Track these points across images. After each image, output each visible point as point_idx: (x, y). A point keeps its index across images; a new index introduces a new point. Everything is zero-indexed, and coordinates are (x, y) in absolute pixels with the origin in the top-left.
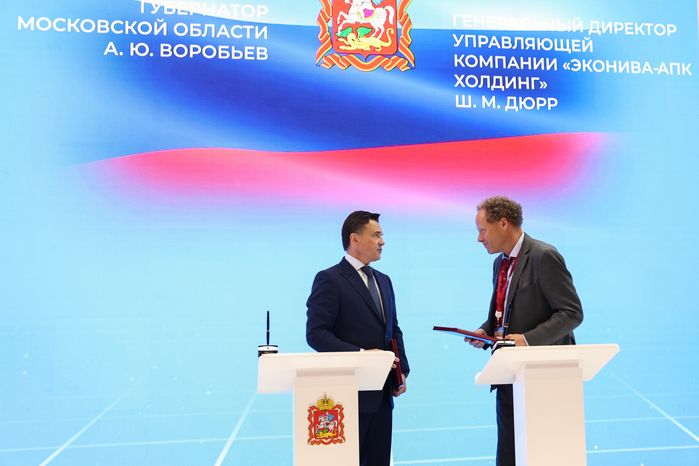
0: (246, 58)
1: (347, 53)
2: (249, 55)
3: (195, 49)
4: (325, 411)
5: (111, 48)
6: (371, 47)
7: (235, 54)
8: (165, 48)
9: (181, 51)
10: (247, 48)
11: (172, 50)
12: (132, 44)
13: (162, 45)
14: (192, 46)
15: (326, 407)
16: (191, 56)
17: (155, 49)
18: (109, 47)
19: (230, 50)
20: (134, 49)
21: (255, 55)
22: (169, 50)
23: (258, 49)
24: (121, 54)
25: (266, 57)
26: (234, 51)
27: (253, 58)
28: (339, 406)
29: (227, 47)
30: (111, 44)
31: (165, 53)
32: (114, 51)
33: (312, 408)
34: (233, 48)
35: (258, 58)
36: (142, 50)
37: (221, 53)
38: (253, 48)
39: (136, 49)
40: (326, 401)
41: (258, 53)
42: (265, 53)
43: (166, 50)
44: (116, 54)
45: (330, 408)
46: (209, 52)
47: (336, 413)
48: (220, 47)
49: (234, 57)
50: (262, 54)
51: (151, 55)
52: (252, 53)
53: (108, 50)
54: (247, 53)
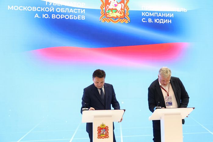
0: (78, 19)
1: (109, 18)
2: (79, 18)
3: (63, 16)
4: (103, 128)
5: (37, 16)
6: (117, 16)
7: (75, 18)
8: (53, 16)
9: (58, 17)
10: (78, 16)
11: (56, 16)
12: (43, 14)
13: (53, 15)
14: (62, 15)
15: (103, 127)
16: (61, 18)
17: (50, 16)
18: (36, 15)
19: (73, 17)
20: (44, 16)
21: (81, 18)
22: (55, 16)
23: (82, 16)
24: (40, 17)
25: (84, 19)
26: (74, 17)
27: (80, 19)
28: (107, 127)
29: (72, 16)
30: (37, 14)
31: (53, 17)
32: (38, 16)
33: (99, 127)
34: (74, 16)
35: (82, 19)
36: (46, 16)
37: (71, 17)
38: (80, 16)
39: (45, 16)
40: (103, 125)
41: (82, 18)
42: (84, 18)
43: (54, 16)
44: (38, 17)
45: (104, 127)
46: (67, 17)
47: (106, 129)
48: (70, 16)
49: (74, 19)
50: (83, 18)
51: (49, 18)
52: (80, 17)
53: (36, 16)
54: (78, 17)
